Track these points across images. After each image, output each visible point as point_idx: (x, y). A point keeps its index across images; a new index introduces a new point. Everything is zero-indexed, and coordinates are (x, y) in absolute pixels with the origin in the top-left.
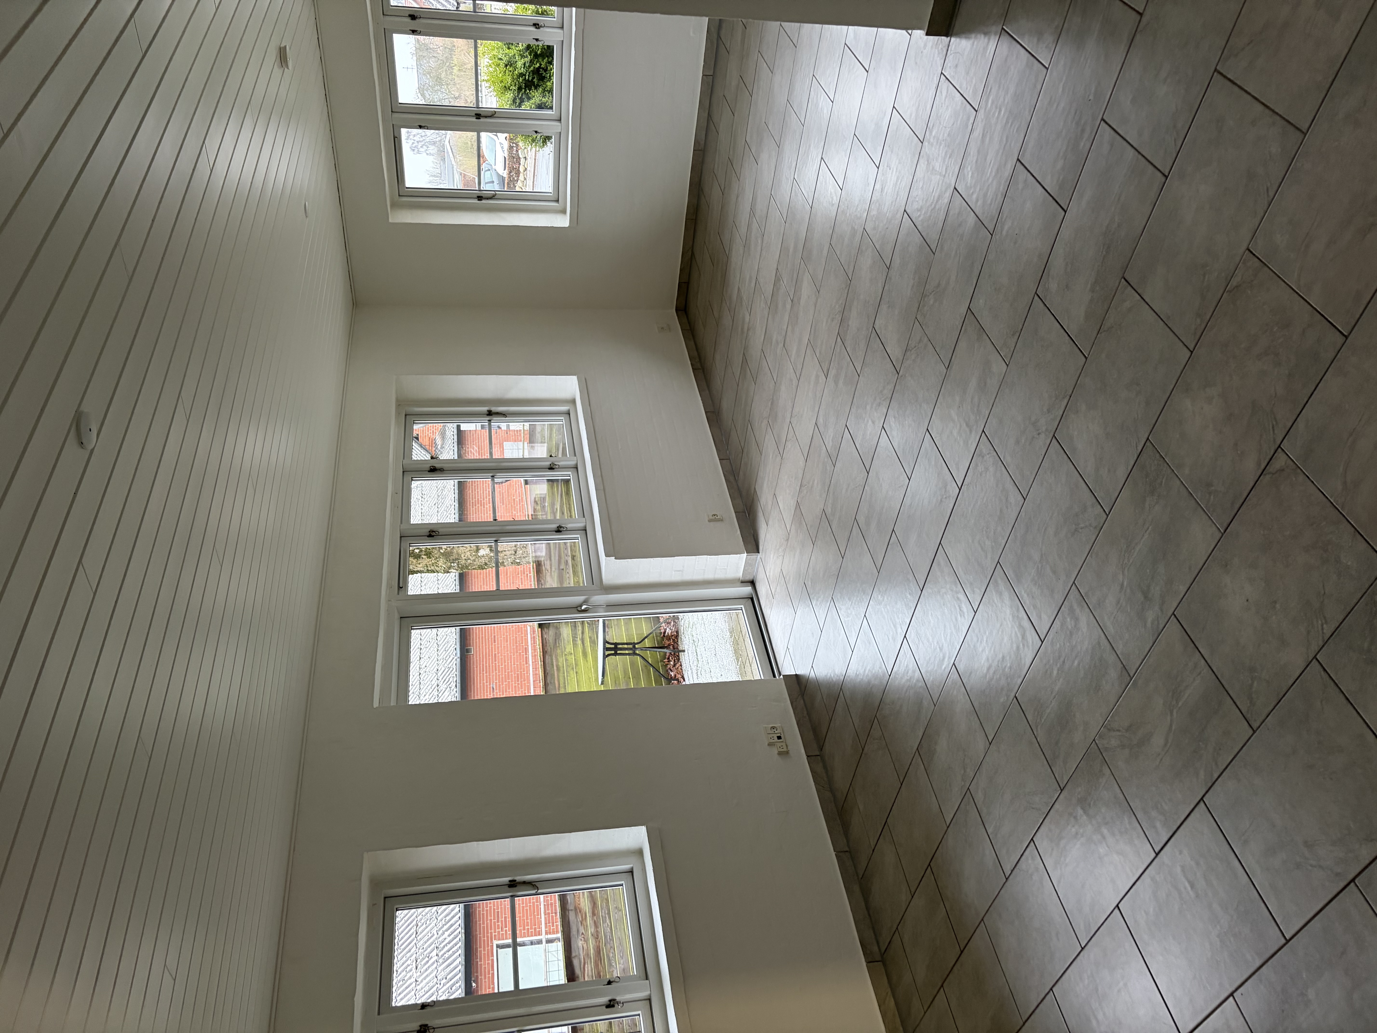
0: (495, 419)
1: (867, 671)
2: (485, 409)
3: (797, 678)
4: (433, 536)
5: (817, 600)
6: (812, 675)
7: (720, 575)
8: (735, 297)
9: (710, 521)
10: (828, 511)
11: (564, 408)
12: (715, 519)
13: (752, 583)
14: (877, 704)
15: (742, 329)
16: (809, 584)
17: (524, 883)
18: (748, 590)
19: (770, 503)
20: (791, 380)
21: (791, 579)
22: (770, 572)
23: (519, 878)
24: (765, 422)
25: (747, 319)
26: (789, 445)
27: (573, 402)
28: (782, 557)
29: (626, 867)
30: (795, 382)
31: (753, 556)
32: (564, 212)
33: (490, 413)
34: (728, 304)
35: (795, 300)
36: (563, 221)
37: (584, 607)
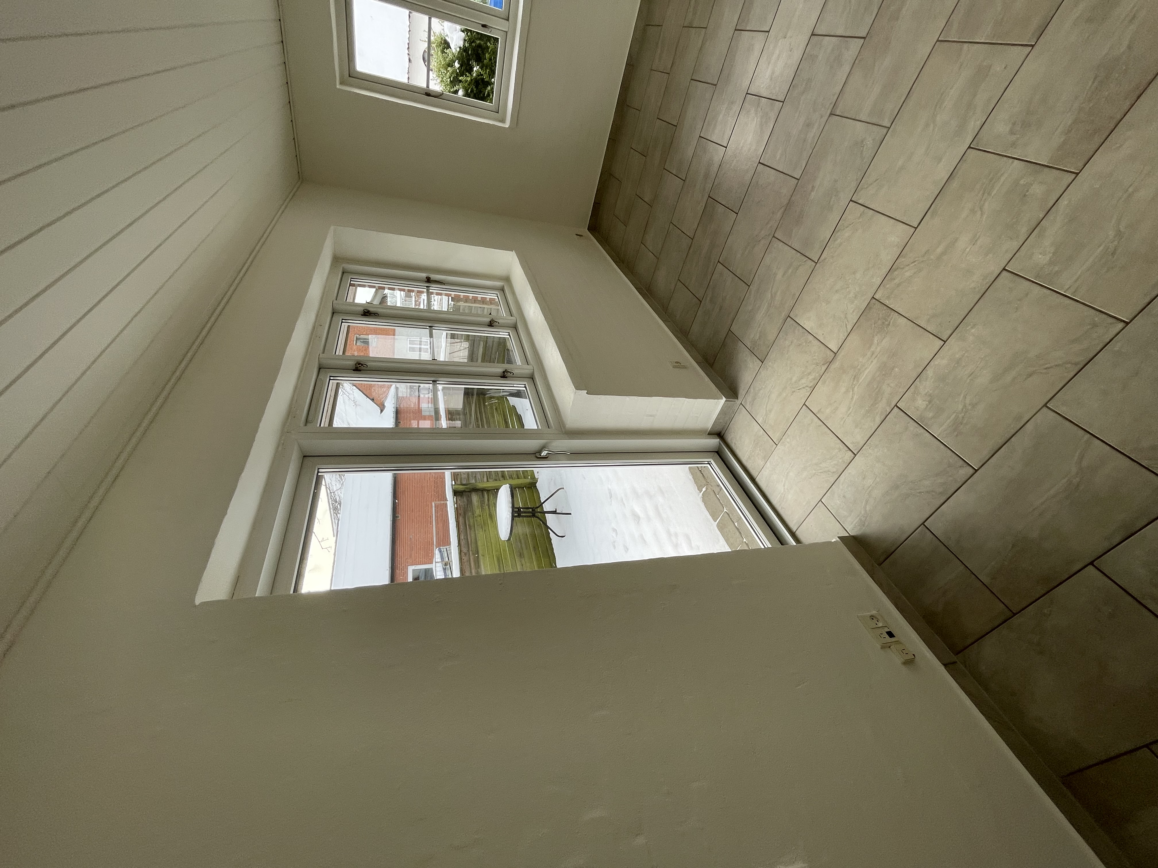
0: (433, 286)
2: (424, 275)
4: (360, 370)
12: (679, 366)
13: (721, 435)
18: (715, 442)
22: (756, 419)
27: (507, 278)
31: (729, 402)
33: (428, 280)
37: (544, 453)
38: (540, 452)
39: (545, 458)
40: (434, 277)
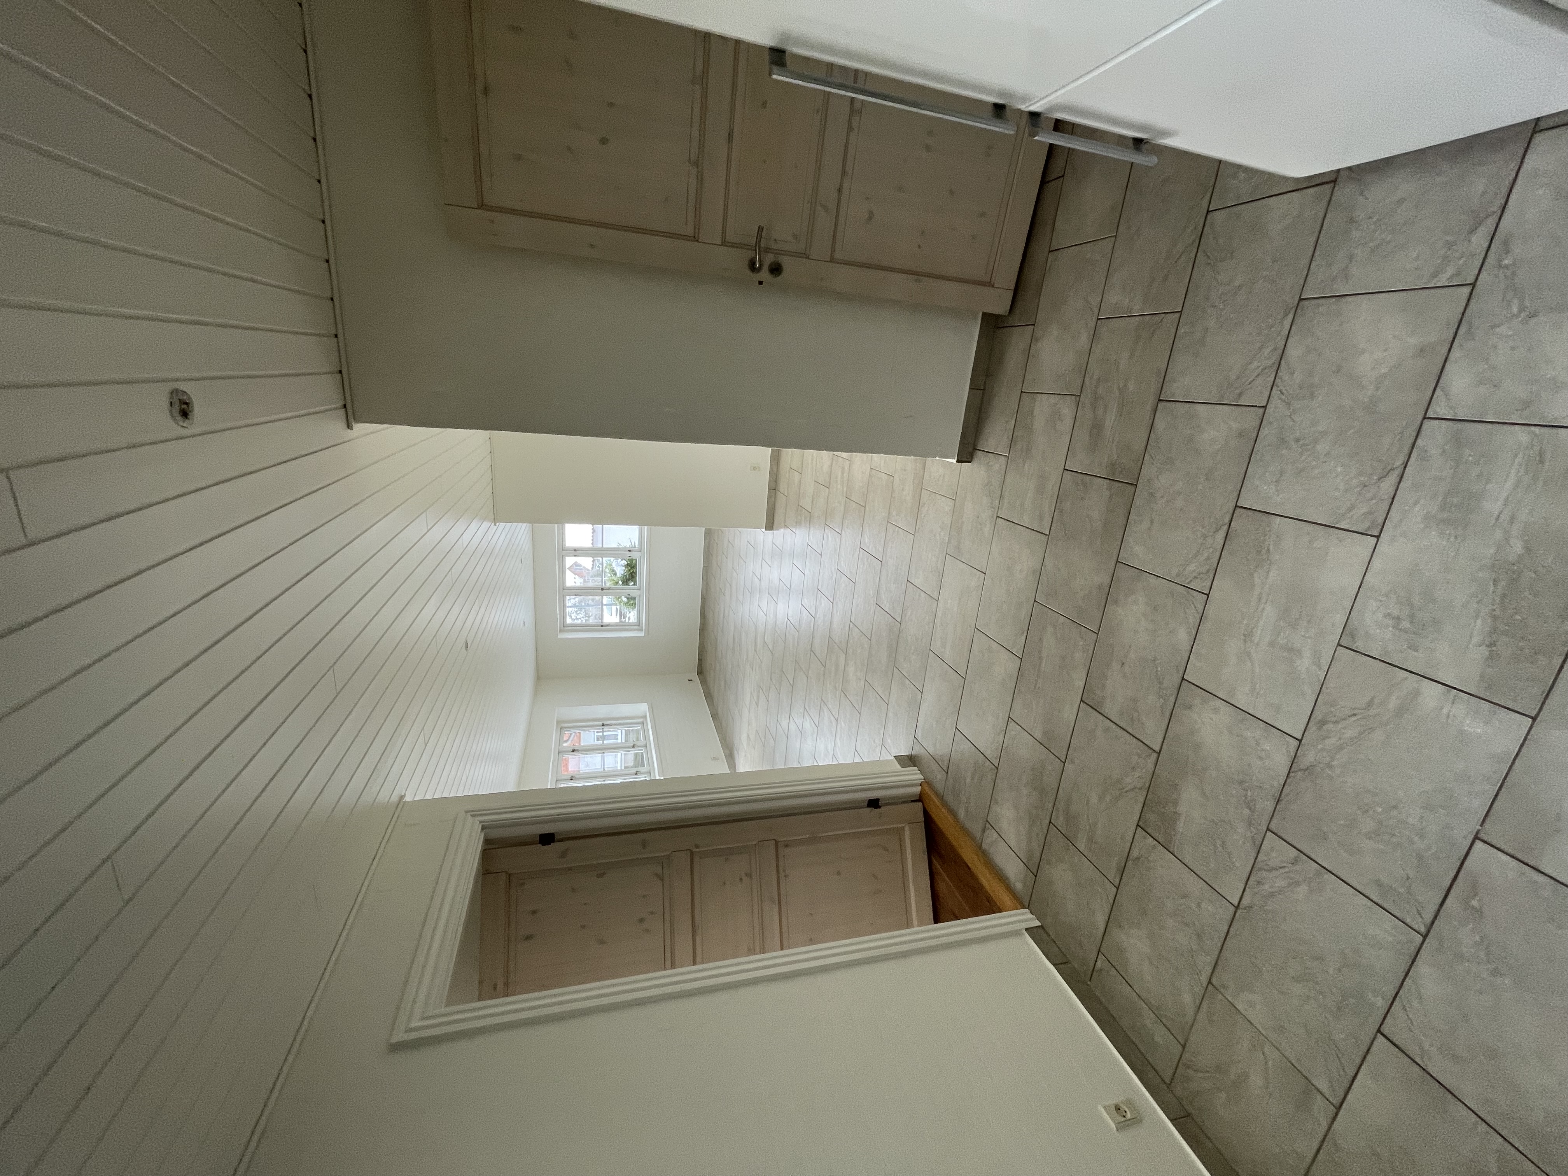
0: (605, 727)
2: (601, 723)
11: (641, 720)
27: (645, 717)
32: (642, 630)
33: (603, 725)
36: (642, 634)
40: (605, 723)
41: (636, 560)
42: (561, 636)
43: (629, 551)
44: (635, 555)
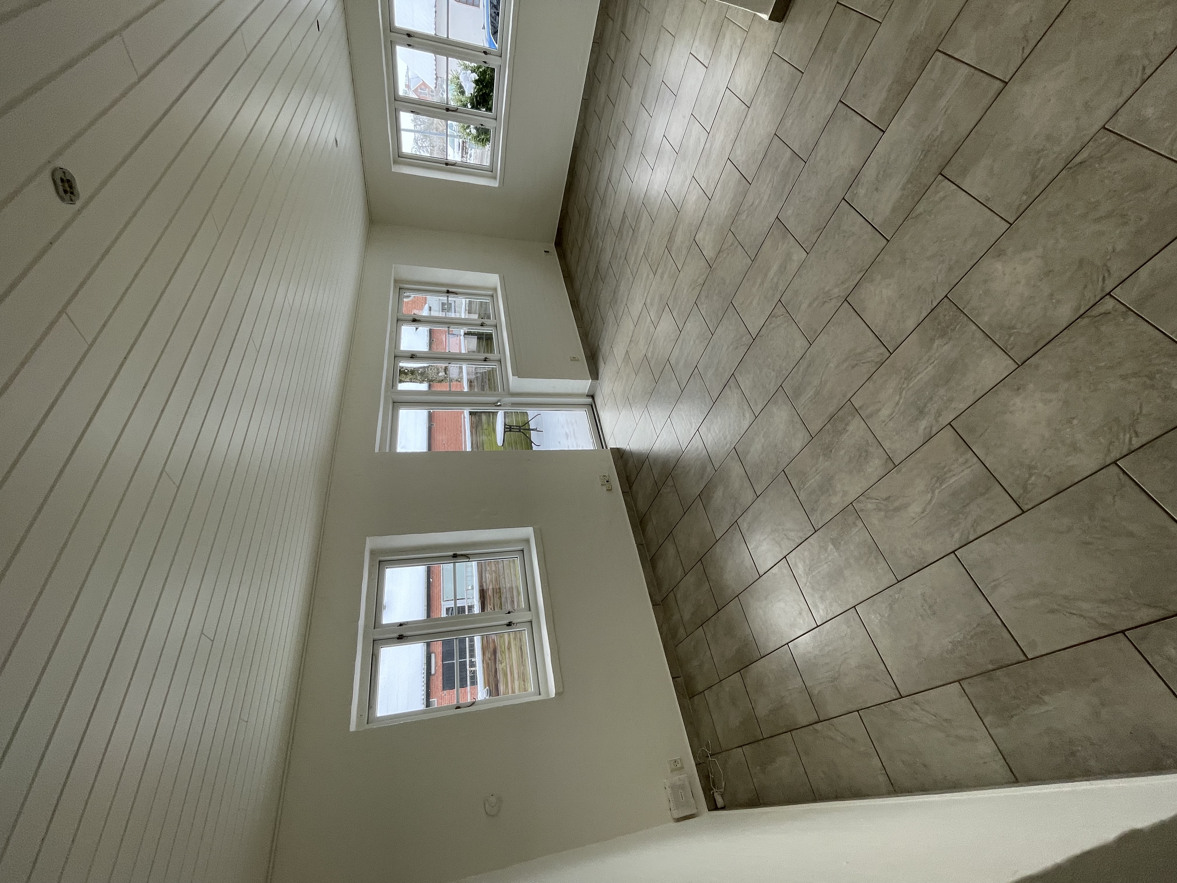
0: (450, 295)
1: (667, 448)
2: (445, 289)
3: (618, 449)
4: (413, 358)
5: (636, 407)
6: (628, 448)
7: (575, 391)
8: (593, 232)
9: (571, 360)
10: (649, 355)
11: (490, 293)
12: (574, 359)
13: (593, 397)
14: (672, 466)
15: (597, 251)
16: (630, 397)
17: (462, 555)
18: (590, 400)
19: (608, 351)
20: (629, 278)
21: (619, 395)
22: (604, 391)
23: (458, 553)
24: (608, 305)
25: (600, 245)
26: (624, 317)
27: (495, 289)
28: (613, 383)
29: (520, 548)
30: (631, 279)
31: (595, 382)
32: (495, 178)
33: (448, 292)
34: (588, 237)
35: (636, 229)
36: (495, 184)
37: (499, 404)
38: (497, 403)
39: (499, 406)
40: (450, 290)
41: (493, 70)
42: (396, 169)
43: (485, 53)
44: (493, 62)
